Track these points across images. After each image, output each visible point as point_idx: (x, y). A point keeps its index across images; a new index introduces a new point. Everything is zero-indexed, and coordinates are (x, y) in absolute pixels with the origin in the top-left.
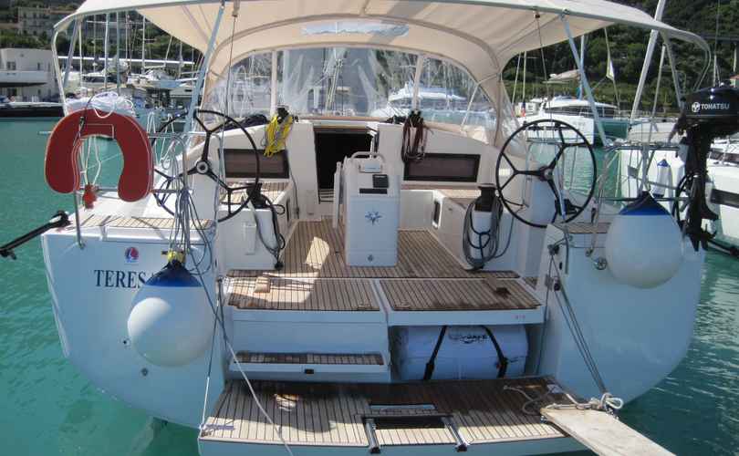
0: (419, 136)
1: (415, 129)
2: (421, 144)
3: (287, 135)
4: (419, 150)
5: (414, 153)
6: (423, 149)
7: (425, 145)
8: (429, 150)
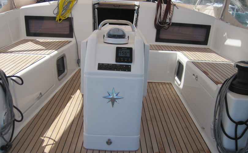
0: (168, 10)
1: (165, 5)
2: (169, 16)
3: (72, 7)
4: (168, 21)
5: (163, 22)
6: (170, 19)
7: (172, 17)
8: (174, 20)
